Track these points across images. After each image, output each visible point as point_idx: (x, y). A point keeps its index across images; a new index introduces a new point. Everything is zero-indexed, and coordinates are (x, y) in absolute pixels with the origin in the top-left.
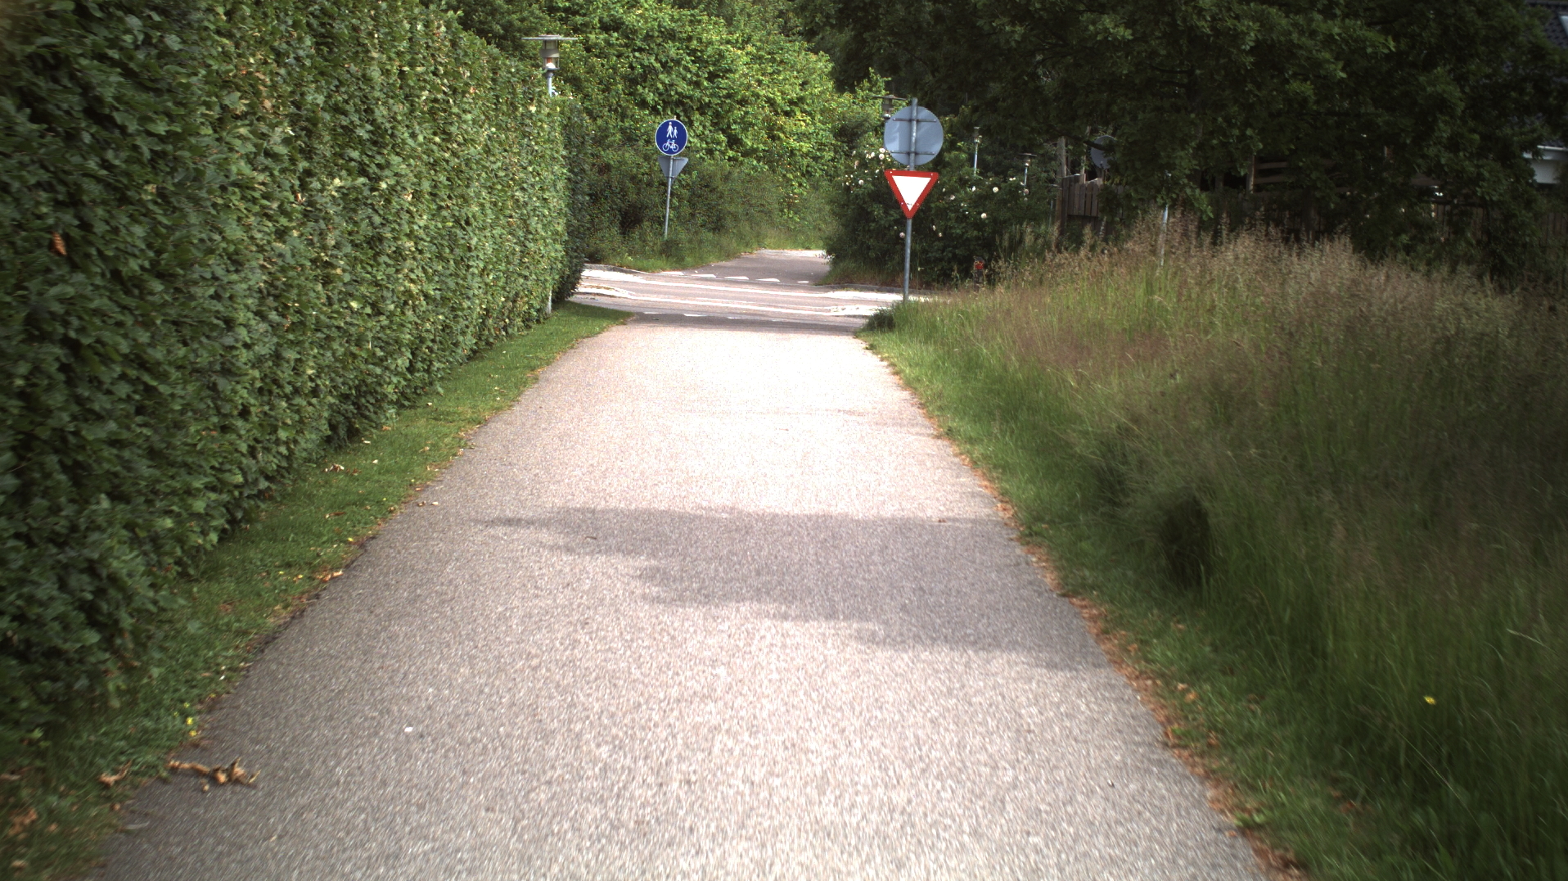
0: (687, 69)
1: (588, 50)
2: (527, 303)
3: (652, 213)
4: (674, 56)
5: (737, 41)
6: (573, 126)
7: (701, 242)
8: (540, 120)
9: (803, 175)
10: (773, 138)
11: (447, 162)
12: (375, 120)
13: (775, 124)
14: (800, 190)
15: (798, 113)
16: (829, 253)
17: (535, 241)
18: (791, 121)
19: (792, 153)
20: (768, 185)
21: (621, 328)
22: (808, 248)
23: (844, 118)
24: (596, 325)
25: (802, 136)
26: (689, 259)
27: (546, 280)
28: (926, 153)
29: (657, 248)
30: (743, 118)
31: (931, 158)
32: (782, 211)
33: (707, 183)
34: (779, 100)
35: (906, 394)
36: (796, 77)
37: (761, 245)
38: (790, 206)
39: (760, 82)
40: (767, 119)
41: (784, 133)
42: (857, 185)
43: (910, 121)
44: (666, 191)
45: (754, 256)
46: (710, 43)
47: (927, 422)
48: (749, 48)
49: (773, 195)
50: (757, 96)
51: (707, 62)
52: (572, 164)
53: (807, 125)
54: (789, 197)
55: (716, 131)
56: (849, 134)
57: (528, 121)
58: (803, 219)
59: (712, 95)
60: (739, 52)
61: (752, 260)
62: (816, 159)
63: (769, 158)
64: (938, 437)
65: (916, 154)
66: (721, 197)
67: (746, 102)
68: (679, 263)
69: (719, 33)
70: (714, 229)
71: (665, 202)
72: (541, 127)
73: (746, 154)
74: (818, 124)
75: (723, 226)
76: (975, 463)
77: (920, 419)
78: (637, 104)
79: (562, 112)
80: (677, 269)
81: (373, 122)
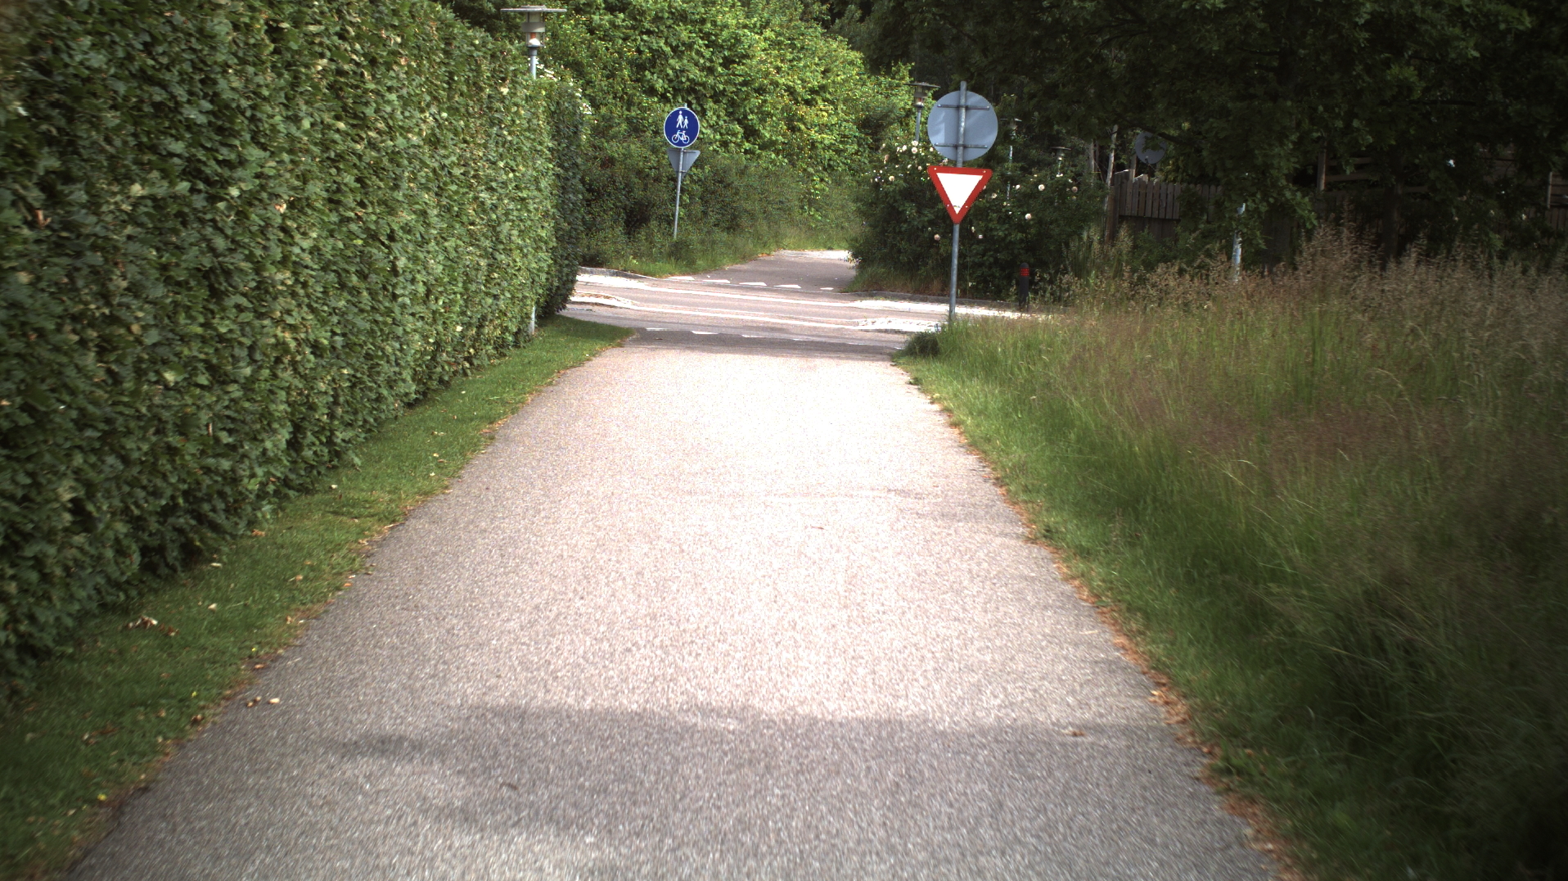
0: (699, 53)
1: (591, 31)
2: (501, 325)
3: (661, 211)
4: (686, 39)
5: (755, 25)
6: (562, 113)
7: (714, 242)
8: (516, 104)
9: (825, 169)
10: (793, 129)
11: (360, 157)
12: (216, 94)
13: (795, 114)
14: (821, 186)
15: (820, 102)
16: (855, 256)
17: (508, 252)
18: (812, 111)
19: (813, 145)
20: (787, 180)
21: (616, 351)
22: (830, 249)
23: (868, 108)
24: (586, 346)
25: (824, 128)
26: (700, 262)
27: (525, 297)
28: (976, 147)
29: (665, 250)
30: (760, 107)
31: (983, 152)
32: (802, 208)
33: (720, 179)
34: (799, 88)
35: (971, 460)
36: (817, 65)
37: (779, 247)
38: (811, 203)
39: (778, 69)
40: (786, 109)
41: (805, 124)
42: (887, 181)
43: (958, 108)
44: (676, 187)
45: (772, 258)
46: (726, 26)
47: (1010, 511)
48: (768, 33)
49: (793, 190)
50: (777, 84)
51: (722, 46)
52: (560, 157)
53: (830, 115)
54: (811, 194)
55: (732, 121)
56: (873, 126)
57: (498, 105)
58: (826, 216)
59: (726, 83)
60: (757, 37)
61: (770, 262)
62: (838, 152)
63: (789, 152)
64: (1032, 540)
65: (965, 147)
66: (736, 194)
67: (765, 91)
68: (691, 268)
69: (736, 17)
70: (728, 229)
71: (674, 199)
72: (516, 113)
73: (763, 147)
74: (841, 114)
75: (738, 226)
76: (1098, 596)
77: (1001, 506)
78: (644, 92)
79: (549, 96)
80: (689, 274)
81: (214, 98)
